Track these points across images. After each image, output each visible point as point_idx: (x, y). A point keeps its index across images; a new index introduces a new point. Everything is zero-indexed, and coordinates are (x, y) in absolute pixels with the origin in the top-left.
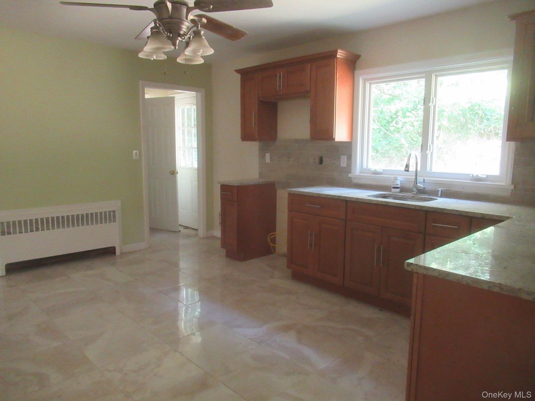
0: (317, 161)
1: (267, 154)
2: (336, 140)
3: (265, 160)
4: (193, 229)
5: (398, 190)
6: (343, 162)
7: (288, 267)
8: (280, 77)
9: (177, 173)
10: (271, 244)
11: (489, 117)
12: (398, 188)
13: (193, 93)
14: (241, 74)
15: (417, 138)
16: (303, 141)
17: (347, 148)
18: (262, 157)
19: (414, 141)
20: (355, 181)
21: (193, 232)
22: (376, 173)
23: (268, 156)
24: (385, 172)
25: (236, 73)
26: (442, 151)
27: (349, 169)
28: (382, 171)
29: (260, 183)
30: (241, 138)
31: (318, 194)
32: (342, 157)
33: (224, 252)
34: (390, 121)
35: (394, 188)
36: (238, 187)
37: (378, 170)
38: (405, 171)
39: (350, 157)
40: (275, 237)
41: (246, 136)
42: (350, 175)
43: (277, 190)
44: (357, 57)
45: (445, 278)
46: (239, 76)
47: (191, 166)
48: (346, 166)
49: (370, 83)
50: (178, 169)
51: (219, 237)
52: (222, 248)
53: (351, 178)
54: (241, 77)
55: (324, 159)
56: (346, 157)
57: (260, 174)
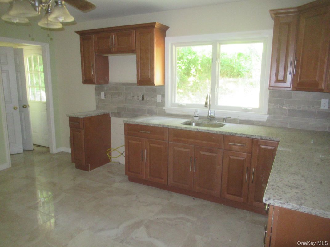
0: (141, 98)
1: (102, 93)
2: (156, 85)
3: (101, 97)
4: (44, 147)
5: (197, 118)
6: (159, 98)
7: (126, 174)
8: (112, 39)
9: (29, 106)
10: (109, 156)
13: (39, 46)
14: (80, 35)
16: (132, 84)
17: (162, 90)
18: (98, 94)
20: (167, 112)
21: (45, 149)
22: (181, 106)
23: (103, 94)
24: (187, 106)
25: (76, 34)
27: (162, 104)
28: (185, 105)
29: (99, 114)
30: (83, 82)
31: (147, 124)
32: (158, 96)
33: (74, 165)
37: (183, 104)
39: (163, 96)
41: (87, 80)
42: (164, 108)
43: (111, 118)
44: (167, 28)
46: (78, 36)
47: (40, 101)
48: (161, 101)
49: (175, 46)
50: (30, 104)
51: (69, 153)
52: (72, 162)
53: (165, 110)
54: (80, 38)
55: (145, 97)
56: (161, 95)
57: (98, 107)
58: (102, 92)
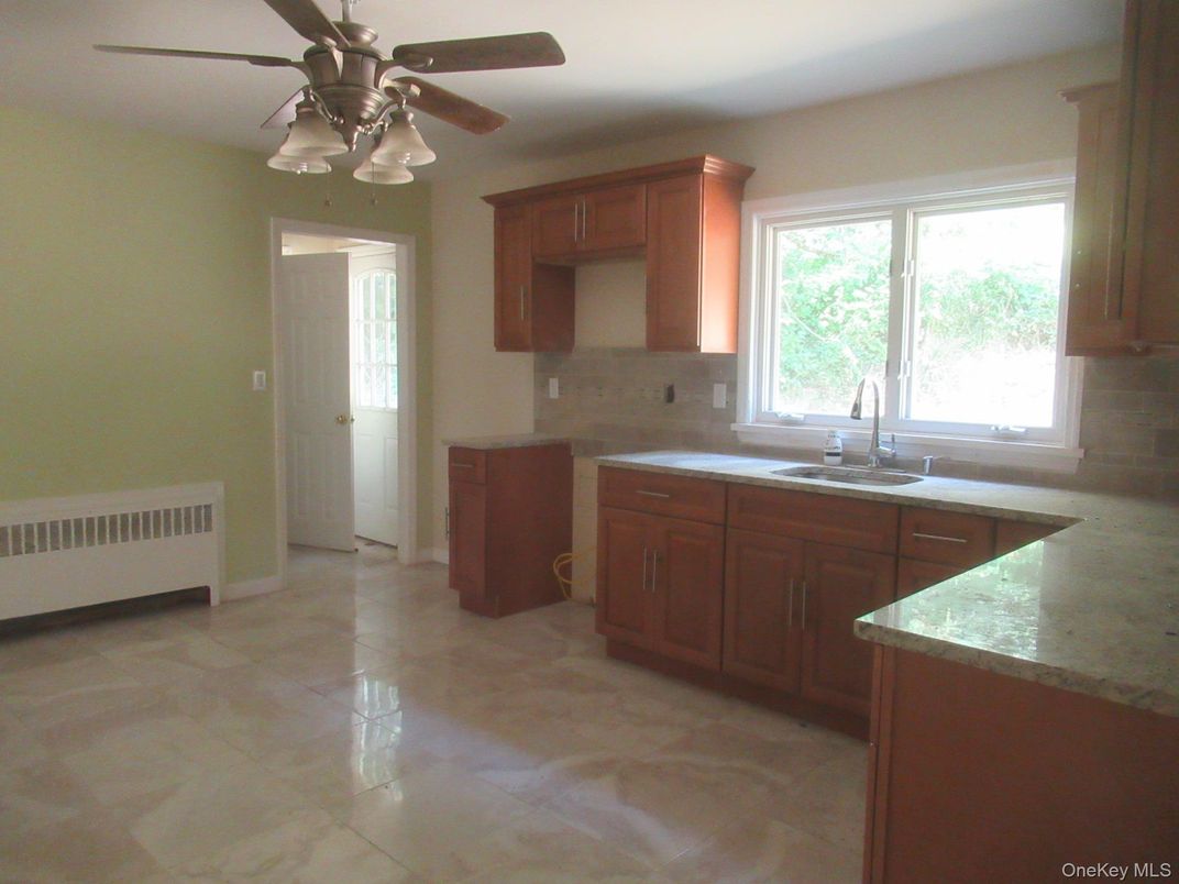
0: (662, 395)
1: (551, 380)
2: (702, 351)
3: (548, 393)
4: (387, 545)
5: (839, 459)
6: (719, 397)
7: (600, 630)
8: (580, 214)
9: (353, 420)
10: (562, 579)
12: (837, 454)
13: (390, 246)
14: (496, 207)
15: (878, 345)
16: (630, 352)
17: (726, 368)
18: (542, 385)
19: (871, 352)
20: (745, 440)
21: (386, 553)
22: (789, 422)
23: (554, 384)
24: (808, 419)
25: (482, 202)
26: (930, 374)
27: (730, 413)
28: (801, 417)
29: (538, 444)
30: (495, 344)
31: (664, 468)
32: (716, 386)
33: (455, 596)
34: (819, 307)
35: (829, 454)
36: (487, 452)
37: (794, 415)
38: (853, 417)
39: (732, 388)
40: (570, 564)
41: (507, 340)
42: (733, 427)
43: (576, 460)
44: (748, 172)
45: (942, 657)
46: (490, 209)
47: (384, 406)
48: (724, 406)
49: (774, 229)
50: (355, 413)
51: (445, 565)
52: (450, 587)
53: (735, 432)
54: (495, 212)
55: (676, 390)
56: (725, 386)
57: (539, 425)
58: (553, 377)
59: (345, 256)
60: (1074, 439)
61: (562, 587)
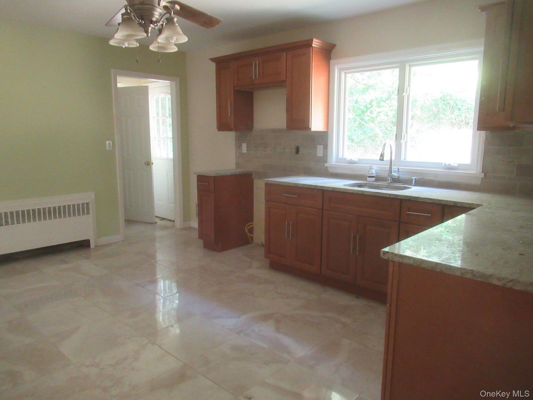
0: (294, 151)
2: (312, 130)
3: (242, 150)
4: (170, 220)
5: (374, 179)
6: (320, 151)
7: (266, 257)
8: (255, 66)
9: (153, 163)
10: (249, 234)
11: (460, 107)
12: (373, 177)
13: (168, 82)
14: (216, 64)
15: (392, 128)
16: (280, 131)
17: (322, 138)
18: (239, 146)
19: (388, 131)
20: (331, 170)
21: (169, 223)
22: (351, 162)
23: (244, 146)
24: (360, 161)
25: (210, 61)
26: (415, 140)
27: (324, 159)
28: (357, 160)
29: (238, 173)
30: (217, 128)
31: (295, 184)
32: (318, 146)
33: (201, 242)
34: (365, 110)
35: (369, 177)
36: (215, 177)
37: (353, 159)
38: (380, 160)
39: (326, 147)
40: (253, 228)
41: (223, 126)
42: (326, 165)
43: (255, 181)
44: (333, 46)
45: (420, 266)
46: (213, 65)
47: (167, 157)
48: (322, 155)
49: (345, 73)
50: (153, 160)
51: (196, 229)
52: (199, 238)
53: (327, 167)
54: (216, 66)
55: (300, 148)
56: (322, 146)
57: (237, 164)
58: (244, 143)
59: (147, 87)
60: (479, 169)
61: (249, 238)
